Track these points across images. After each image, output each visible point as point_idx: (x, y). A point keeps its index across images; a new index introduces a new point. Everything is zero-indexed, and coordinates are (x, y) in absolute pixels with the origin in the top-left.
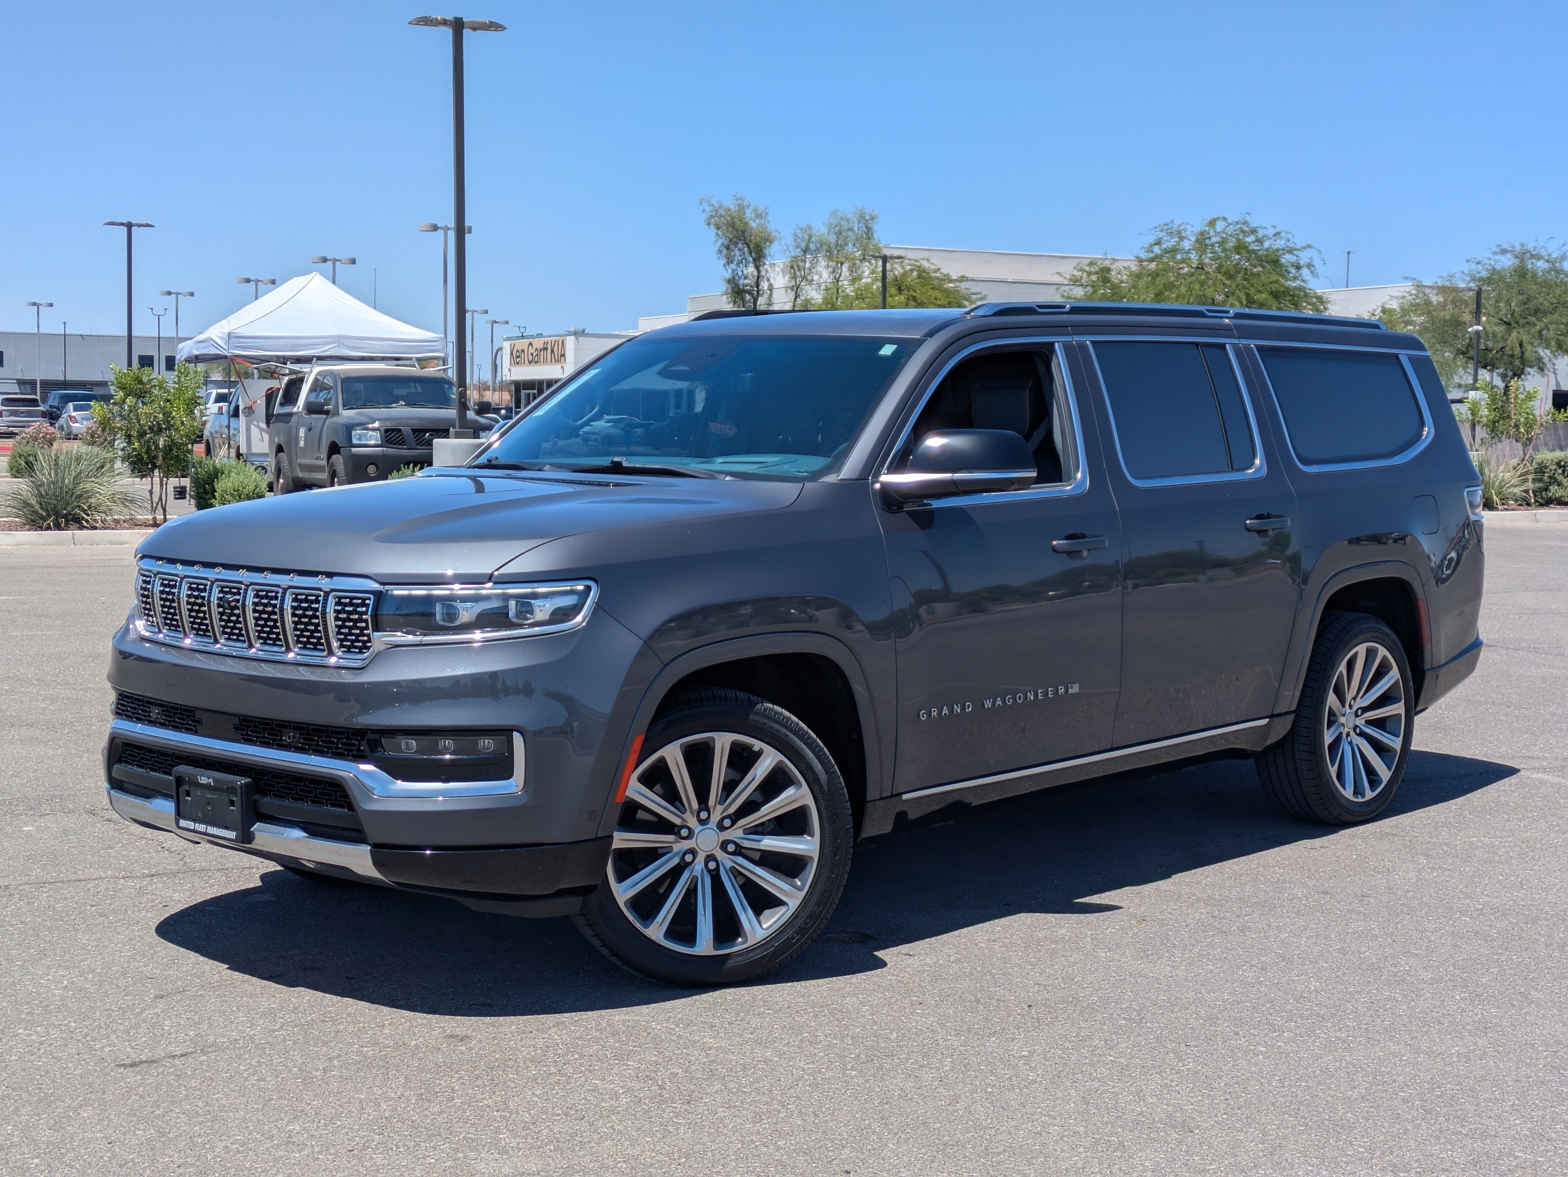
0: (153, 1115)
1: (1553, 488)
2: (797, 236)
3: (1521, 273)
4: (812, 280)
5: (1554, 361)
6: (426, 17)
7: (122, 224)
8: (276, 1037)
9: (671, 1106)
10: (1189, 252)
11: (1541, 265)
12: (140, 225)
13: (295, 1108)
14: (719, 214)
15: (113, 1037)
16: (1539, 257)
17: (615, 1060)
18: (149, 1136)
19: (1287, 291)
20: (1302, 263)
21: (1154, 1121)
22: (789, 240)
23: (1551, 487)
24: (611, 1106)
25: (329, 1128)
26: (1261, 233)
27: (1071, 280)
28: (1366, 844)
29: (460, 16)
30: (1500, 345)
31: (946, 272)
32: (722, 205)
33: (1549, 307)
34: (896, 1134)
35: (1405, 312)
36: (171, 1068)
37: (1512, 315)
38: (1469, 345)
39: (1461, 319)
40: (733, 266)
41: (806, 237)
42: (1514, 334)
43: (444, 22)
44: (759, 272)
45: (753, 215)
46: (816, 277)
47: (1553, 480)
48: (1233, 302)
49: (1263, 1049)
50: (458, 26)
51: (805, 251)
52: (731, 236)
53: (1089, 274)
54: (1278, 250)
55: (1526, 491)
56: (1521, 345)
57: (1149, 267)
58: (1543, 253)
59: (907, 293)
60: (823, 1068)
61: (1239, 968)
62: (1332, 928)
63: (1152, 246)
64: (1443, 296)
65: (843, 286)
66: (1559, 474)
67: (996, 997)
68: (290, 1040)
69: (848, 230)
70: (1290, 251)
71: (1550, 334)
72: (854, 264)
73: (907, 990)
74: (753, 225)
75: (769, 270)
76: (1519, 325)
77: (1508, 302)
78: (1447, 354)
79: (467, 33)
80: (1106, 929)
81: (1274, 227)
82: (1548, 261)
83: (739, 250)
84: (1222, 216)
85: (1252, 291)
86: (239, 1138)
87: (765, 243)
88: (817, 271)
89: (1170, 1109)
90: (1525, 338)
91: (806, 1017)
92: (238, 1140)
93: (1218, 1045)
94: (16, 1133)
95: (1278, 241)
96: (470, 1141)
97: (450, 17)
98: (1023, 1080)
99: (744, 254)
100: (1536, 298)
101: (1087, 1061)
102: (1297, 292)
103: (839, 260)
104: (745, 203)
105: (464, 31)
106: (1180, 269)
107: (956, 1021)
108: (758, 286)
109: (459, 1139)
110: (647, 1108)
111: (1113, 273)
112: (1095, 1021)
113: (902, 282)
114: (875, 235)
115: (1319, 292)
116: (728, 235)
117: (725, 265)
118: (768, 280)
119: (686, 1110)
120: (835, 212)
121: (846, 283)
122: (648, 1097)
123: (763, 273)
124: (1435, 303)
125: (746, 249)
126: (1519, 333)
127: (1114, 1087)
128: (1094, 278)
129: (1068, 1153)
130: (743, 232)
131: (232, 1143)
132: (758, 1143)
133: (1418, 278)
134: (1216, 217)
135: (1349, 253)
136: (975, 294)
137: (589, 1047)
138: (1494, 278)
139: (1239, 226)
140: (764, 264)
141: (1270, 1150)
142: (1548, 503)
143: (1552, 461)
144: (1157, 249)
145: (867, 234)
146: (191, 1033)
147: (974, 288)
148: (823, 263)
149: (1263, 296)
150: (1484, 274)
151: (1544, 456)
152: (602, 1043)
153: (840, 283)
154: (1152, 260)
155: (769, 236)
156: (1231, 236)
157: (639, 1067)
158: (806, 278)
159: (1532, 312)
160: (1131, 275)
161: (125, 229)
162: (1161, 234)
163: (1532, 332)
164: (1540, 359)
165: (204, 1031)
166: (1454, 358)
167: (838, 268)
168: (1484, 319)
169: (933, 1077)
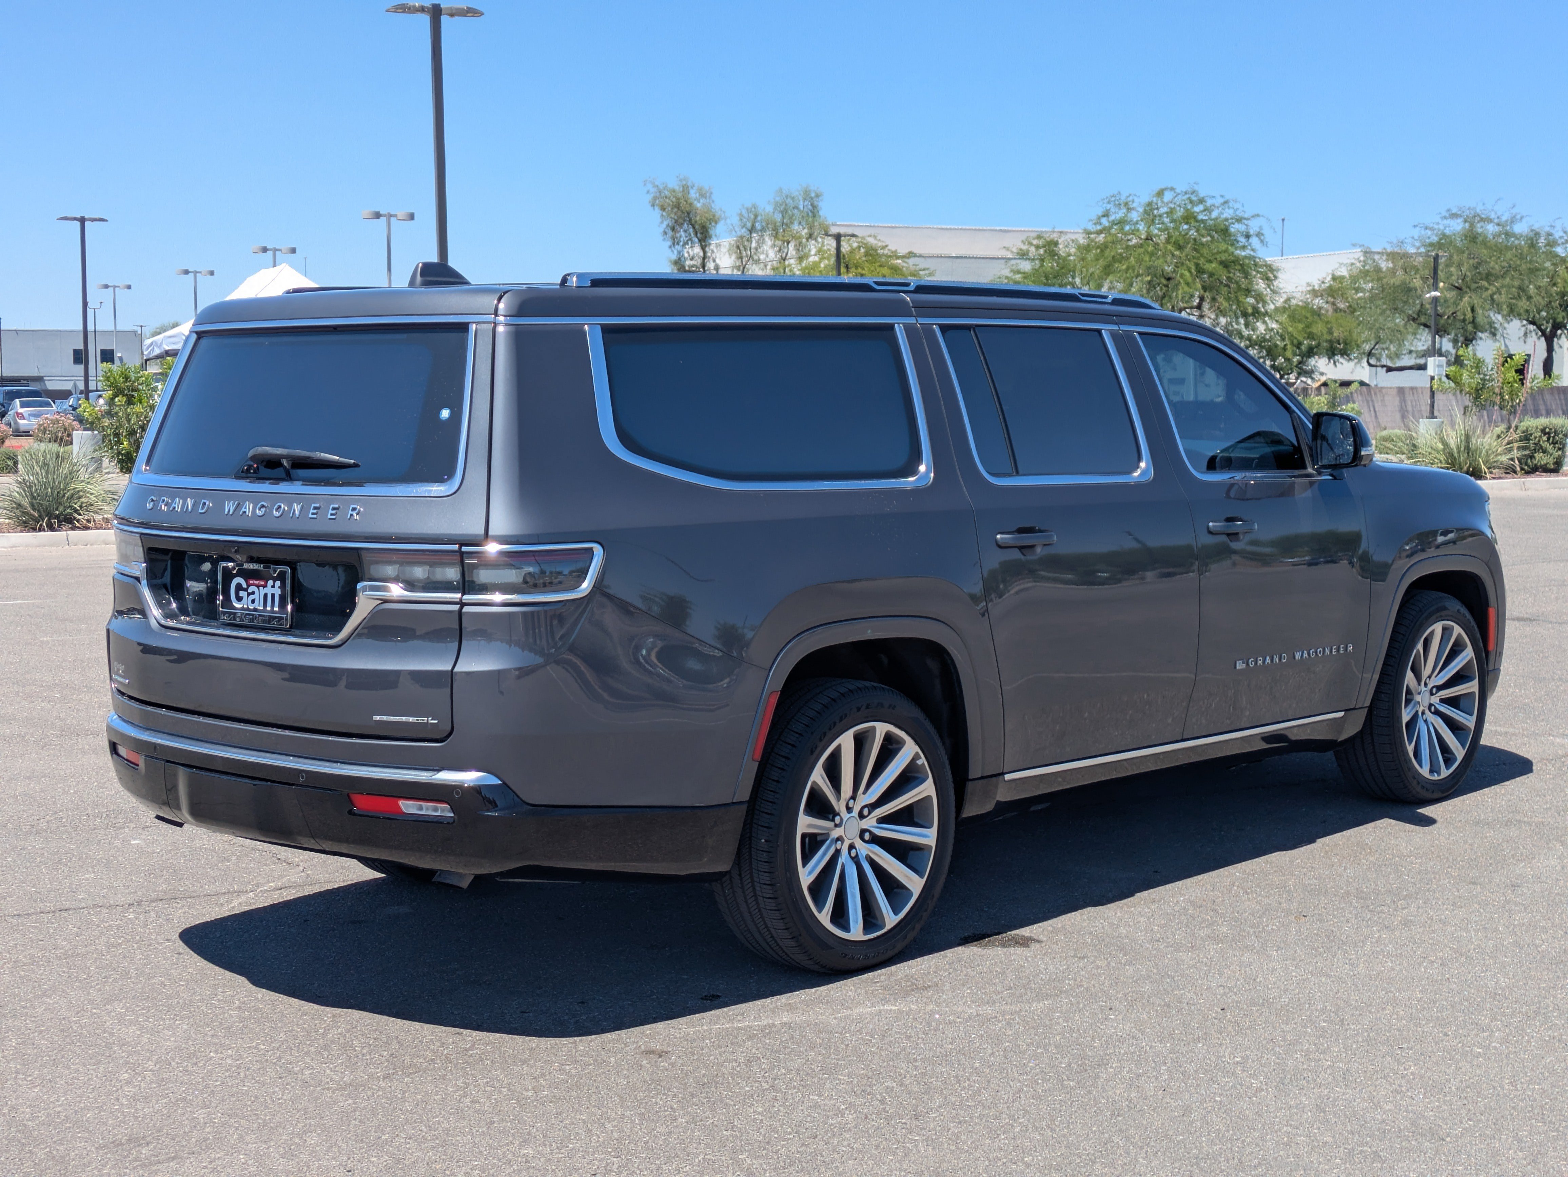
0: (381, 1141)
1: (1538, 456)
2: (743, 216)
3: (1472, 237)
4: (759, 260)
5: (1506, 325)
6: (404, 4)
7: (75, 219)
8: (471, 1056)
9: (899, 1122)
10: (1137, 223)
11: (1491, 229)
12: (93, 220)
13: (521, 1131)
14: (663, 195)
15: (308, 1060)
16: (1489, 220)
17: (823, 1074)
18: (385, 1163)
19: (1236, 261)
20: (1252, 232)
21: (1400, 1130)
22: (735, 220)
23: (1536, 455)
24: (840, 1123)
25: (563, 1151)
26: (1209, 202)
27: (1018, 253)
28: (1494, 831)
29: (437, 3)
30: (1451, 310)
31: (893, 249)
32: (666, 186)
33: (1500, 271)
34: (1141, 1148)
35: (1354, 279)
36: (379, 1090)
37: (1463, 280)
38: (1420, 311)
39: (1411, 285)
40: (678, 247)
41: (752, 217)
42: (1466, 299)
43: (422, 9)
44: (705, 252)
45: (697, 195)
46: (762, 257)
47: (1539, 448)
48: (1183, 271)
49: (1479, 1050)
50: (436, 13)
51: (751, 232)
52: (676, 218)
53: (1038, 247)
54: (1226, 220)
55: (1512, 459)
56: (1473, 310)
57: (1097, 240)
58: (1492, 216)
59: (855, 271)
60: (1039, 1079)
61: (1420, 964)
62: (1496, 920)
63: (1099, 218)
64: (1392, 262)
65: (789, 265)
66: (1544, 442)
67: (1186, 1001)
68: (487, 1059)
69: (794, 208)
70: (1239, 220)
71: (1502, 298)
72: (800, 243)
73: (1091, 995)
74: (699, 205)
75: (715, 250)
76: (1470, 289)
77: (1459, 265)
78: (1398, 321)
79: (444, 19)
80: (1267, 926)
81: (1222, 196)
82: (1498, 225)
83: (685, 231)
84: (1169, 186)
85: (1202, 261)
86: (476, 1163)
87: (710, 223)
88: (763, 251)
89: (1411, 1116)
90: (1476, 302)
91: (1000, 1025)
92: (477, 1165)
93: (1432, 1046)
94: (250, 1162)
95: (1227, 210)
96: (710, 1162)
97: (427, 4)
98: (1248, 1088)
99: (690, 235)
100: (1486, 262)
101: (1305, 1066)
102: (1247, 261)
103: (786, 239)
104: (689, 184)
105: (442, 17)
106: (1128, 240)
107: (1154, 1027)
108: (704, 266)
109: (700, 1161)
110: (876, 1124)
111: (1061, 246)
112: (1296, 1024)
113: (850, 260)
114: (821, 213)
115: (1269, 260)
116: (673, 216)
117: (670, 247)
118: (714, 261)
119: (917, 1126)
120: (781, 190)
121: (792, 261)
122: (874, 1113)
123: (709, 254)
124: (1384, 269)
125: (691, 230)
126: (1470, 297)
127: (1344, 1094)
128: (1042, 251)
129: (1326, 1165)
130: (688, 213)
131: (471, 1169)
132: (1005, 1160)
133: (1366, 245)
134: (1163, 187)
135: (1283, 220)
136: (924, 270)
137: (792, 1060)
138: (1444, 242)
139: (1187, 196)
140: (710, 244)
141: (1532, 1158)
142: (1533, 470)
143: (1537, 428)
144: (1105, 222)
145: (813, 212)
146: (385, 1054)
147: (922, 264)
148: (769, 242)
149: (1214, 265)
150: (1435, 239)
151: (1529, 423)
152: (804, 1056)
153: (787, 262)
154: (1099, 232)
155: (714, 216)
156: (1179, 206)
157: (852, 1081)
158: (753, 258)
159: (1484, 276)
160: (1079, 247)
161: (78, 224)
162: (1108, 206)
163: (1483, 296)
164: (1491, 324)
165: (397, 1051)
166: (1405, 325)
167: (784, 247)
168: (1441, 284)
169: (1155, 1087)
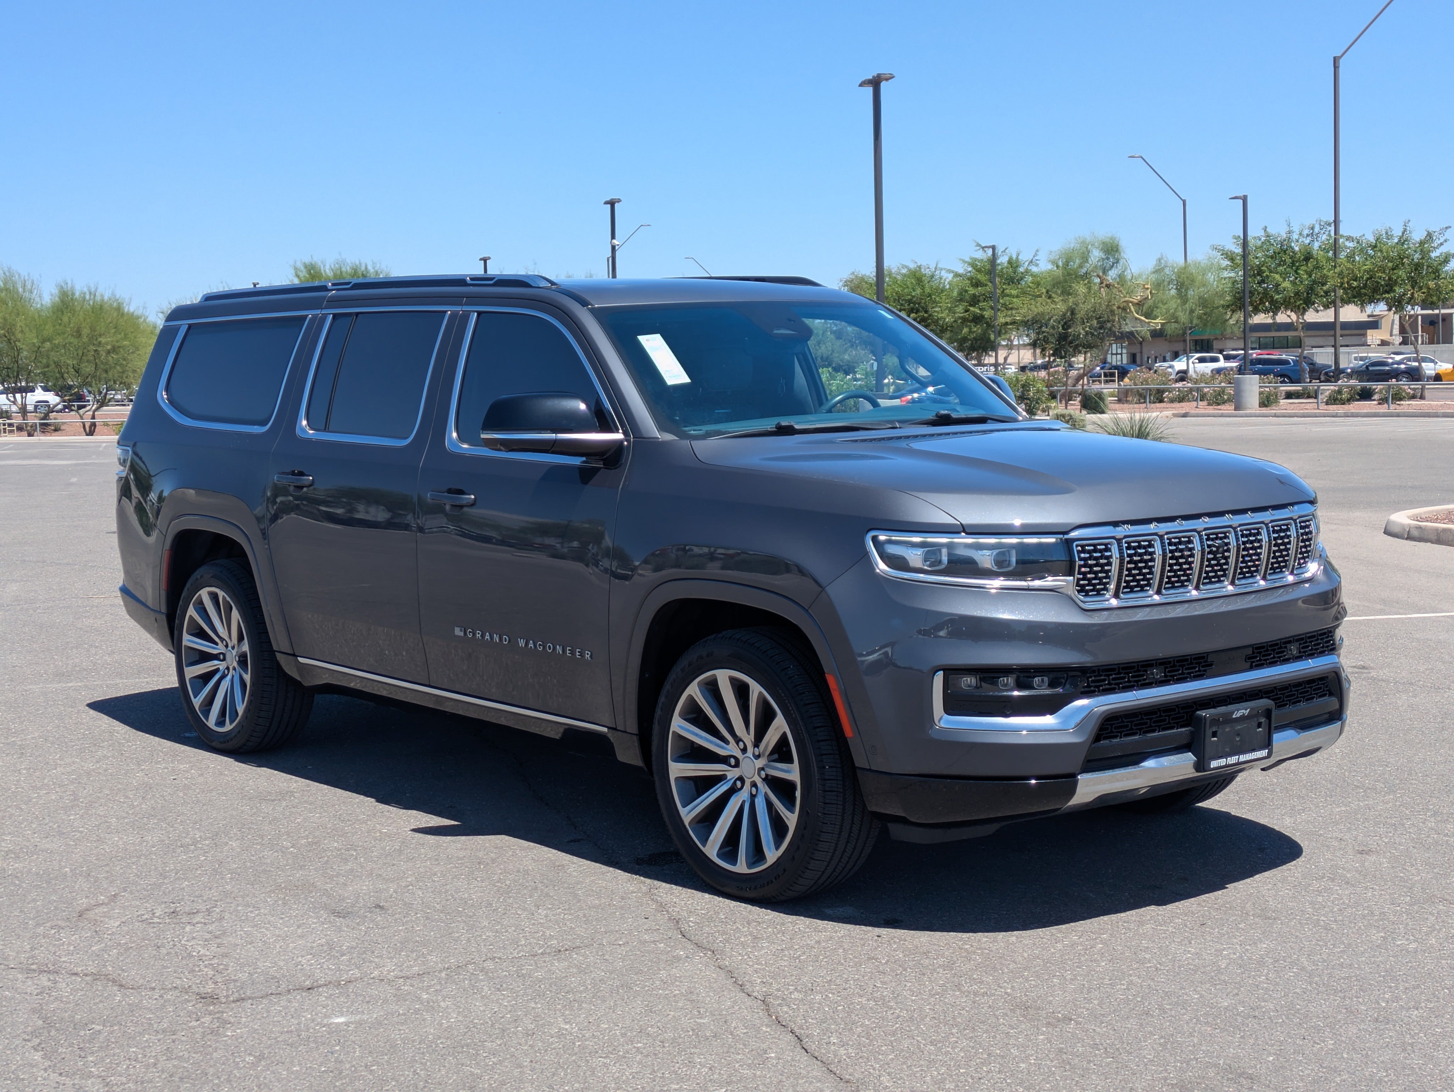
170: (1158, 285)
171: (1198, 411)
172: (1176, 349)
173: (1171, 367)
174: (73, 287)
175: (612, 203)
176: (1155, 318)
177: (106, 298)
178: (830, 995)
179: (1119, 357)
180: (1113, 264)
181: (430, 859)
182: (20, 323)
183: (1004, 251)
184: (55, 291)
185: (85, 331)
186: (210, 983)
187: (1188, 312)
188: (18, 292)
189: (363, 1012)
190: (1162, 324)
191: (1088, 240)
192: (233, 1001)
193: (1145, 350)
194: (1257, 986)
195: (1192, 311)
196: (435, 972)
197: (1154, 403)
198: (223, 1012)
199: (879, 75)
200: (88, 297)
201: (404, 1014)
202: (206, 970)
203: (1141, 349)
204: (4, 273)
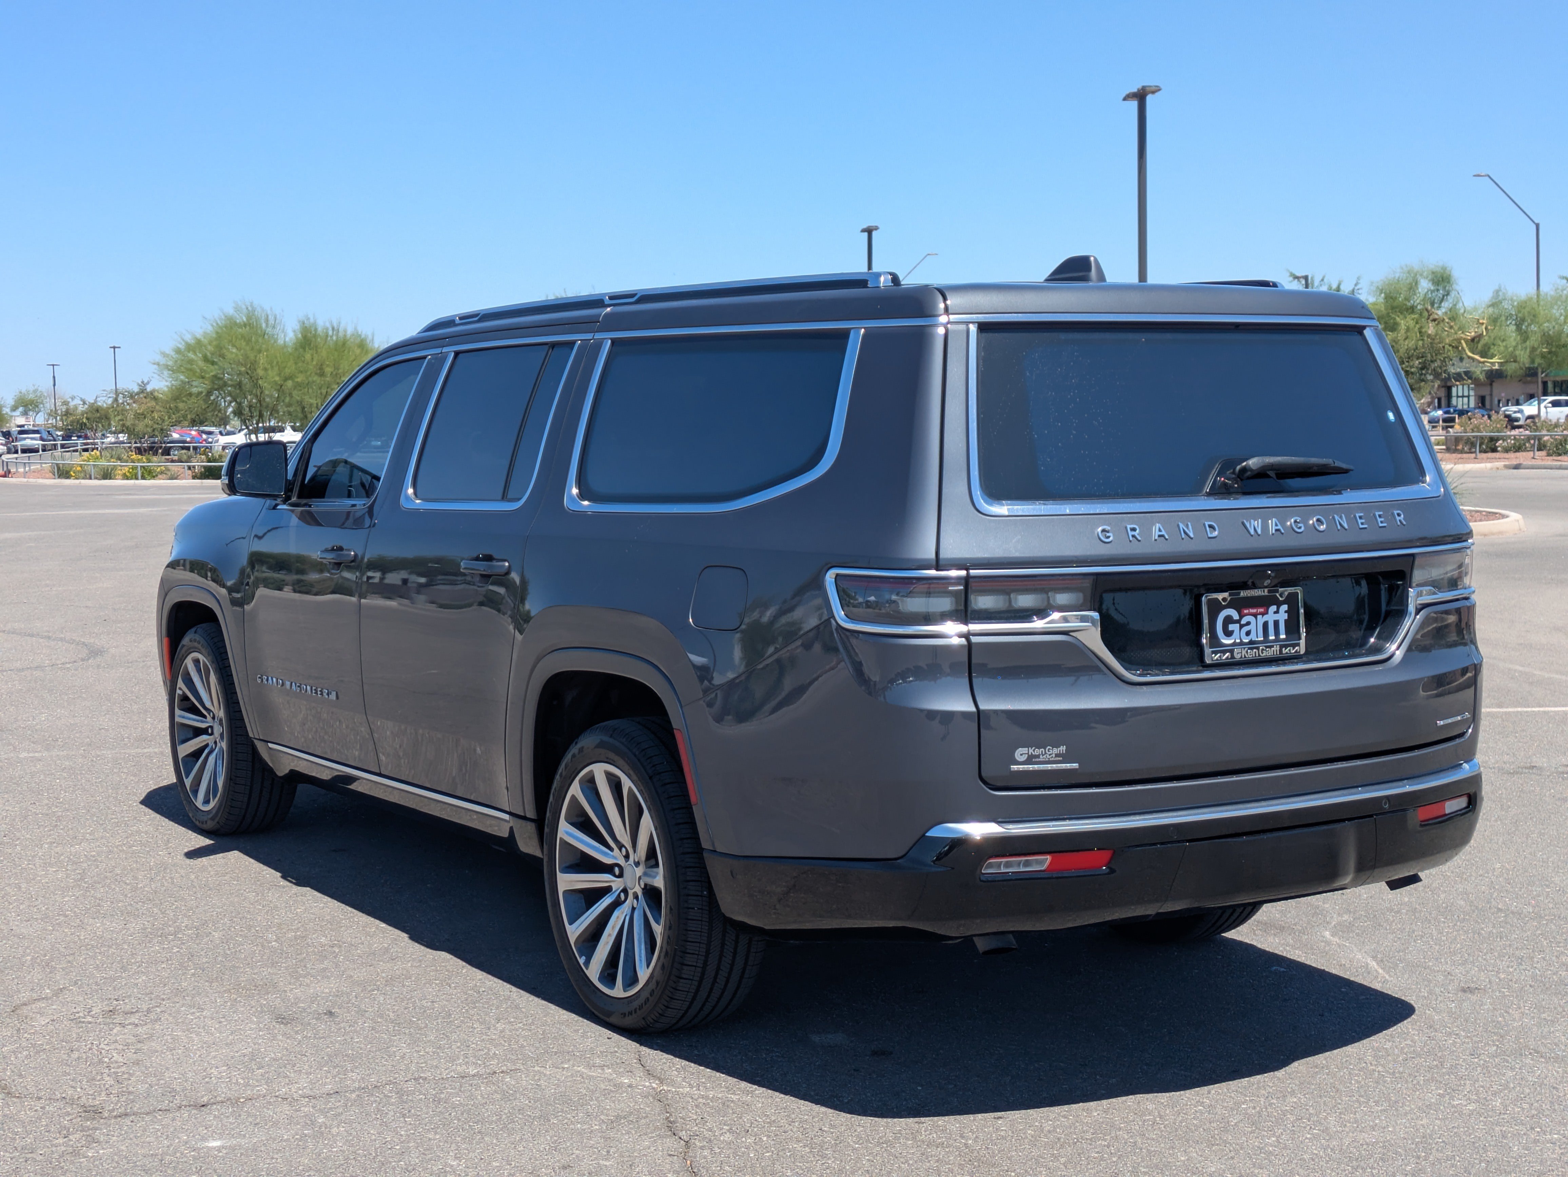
170: (1494, 320)
171: (1534, 462)
172: (1531, 392)
173: (1521, 411)
174: (315, 323)
175: (869, 231)
176: (1492, 357)
177: (349, 332)
178: (765, 1139)
179: (1466, 400)
180: (1443, 296)
181: (414, 960)
182: (262, 360)
183: (1322, 280)
184: (297, 327)
185: (328, 370)
186: (103, 1094)
187: (1528, 350)
188: (261, 327)
189: (244, 1136)
190: (1501, 364)
191: (1416, 268)
192: (116, 1117)
193: (1495, 392)
194: (1261, 1149)
195: (1533, 349)
196: (346, 1092)
197: (1485, 452)
198: (96, 1129)
199: (1144, 88)
200: (330, 333)
201: (288, 1140)
202: (108, 1078)
203: (1491, 391)
204: (247, 308)
